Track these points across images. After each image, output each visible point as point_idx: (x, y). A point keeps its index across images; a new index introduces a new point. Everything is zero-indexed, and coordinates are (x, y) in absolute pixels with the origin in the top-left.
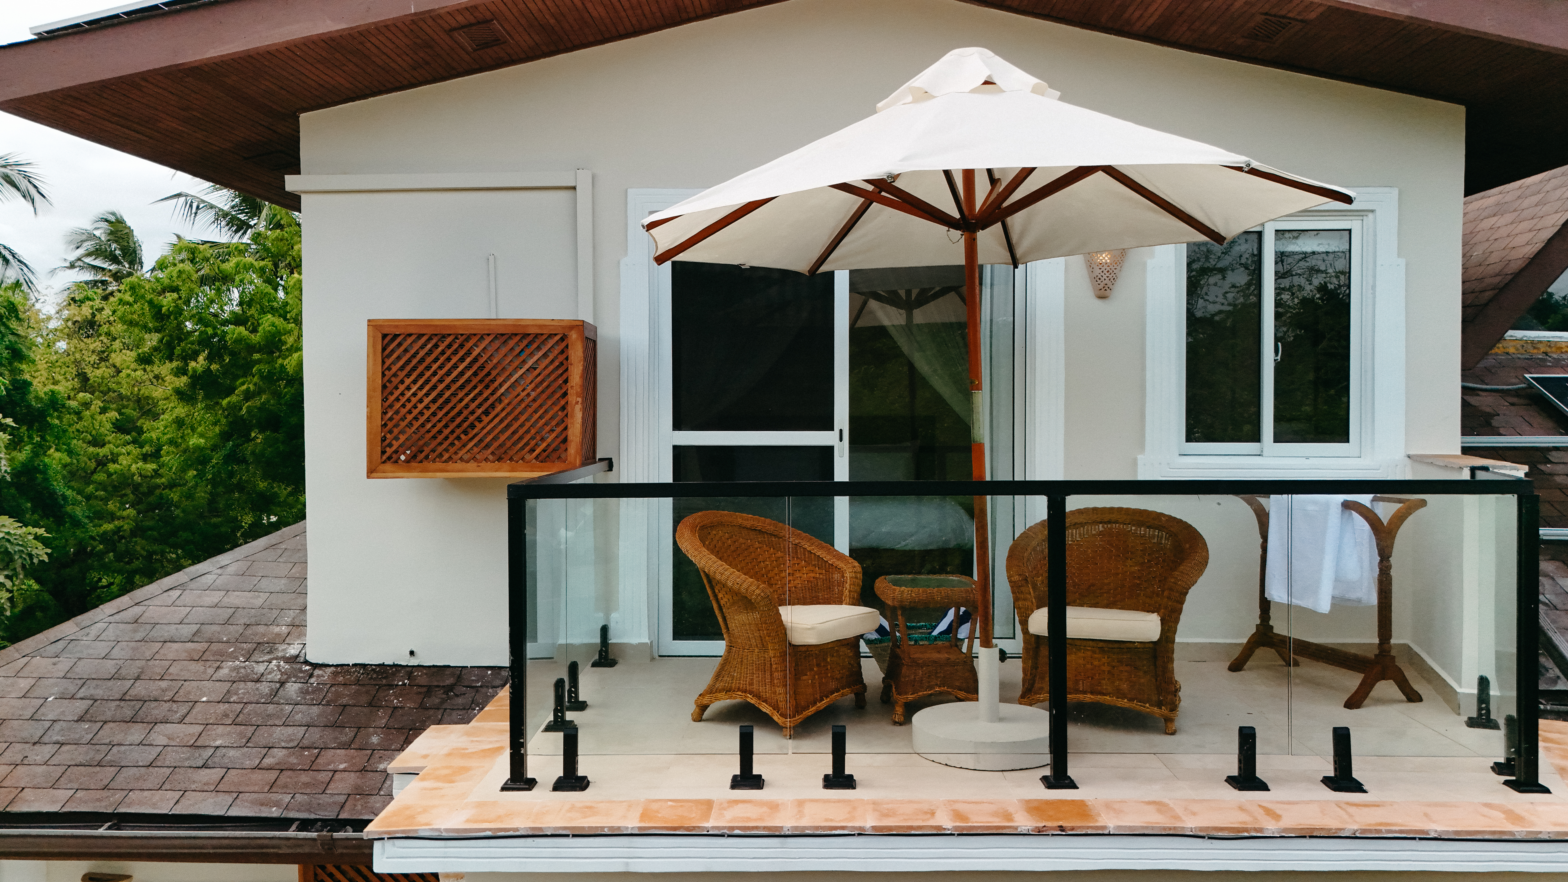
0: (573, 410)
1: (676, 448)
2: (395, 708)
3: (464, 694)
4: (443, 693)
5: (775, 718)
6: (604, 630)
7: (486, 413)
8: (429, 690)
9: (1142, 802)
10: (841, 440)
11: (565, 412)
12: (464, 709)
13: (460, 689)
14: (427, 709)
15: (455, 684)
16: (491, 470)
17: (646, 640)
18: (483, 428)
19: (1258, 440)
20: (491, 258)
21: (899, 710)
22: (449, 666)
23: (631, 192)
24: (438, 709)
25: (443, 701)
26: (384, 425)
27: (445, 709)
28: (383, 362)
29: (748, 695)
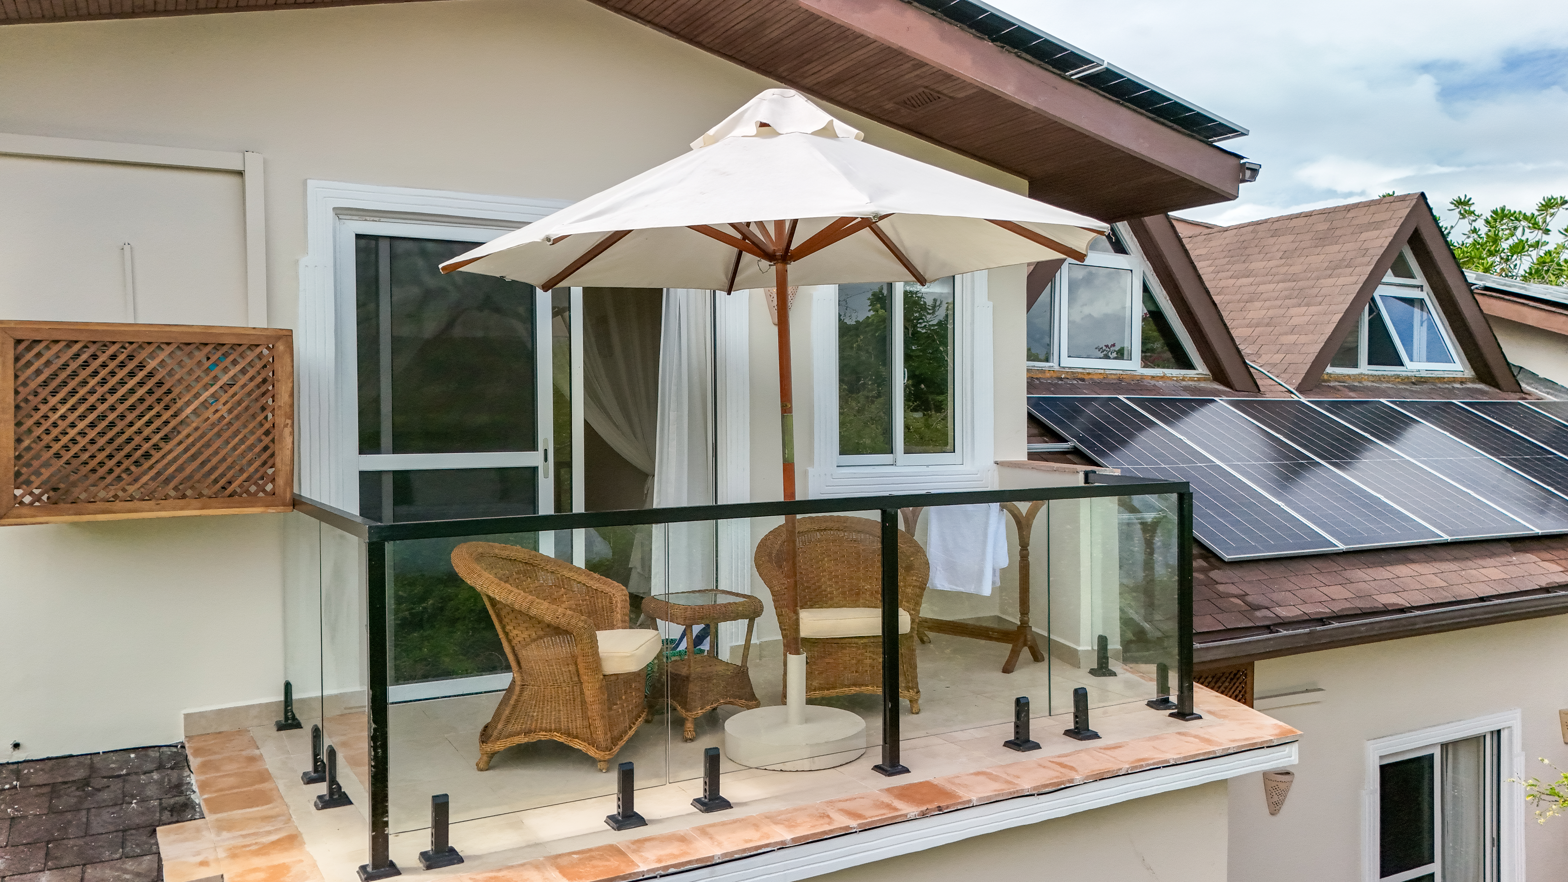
0: (281, 435)
1: (362, 474)
2: (13, 818)
3: (108, 787)
4: (77, 789)
5: (591, 753)
6: (288, 687)
7: (166, 438)
8: (54, 790)
9: (972, 774)
10: (546, 460)
11: (270, 437)
12: (115, 805)
13: (98, 782)
14: (62, 812)
15: (90, 777)
16: (174, 509)
18: (163, 457)
19: (891, 451)
20: (127, 248)
21: (690, 726)
22: (71, 756)
23: (310, 183)
24: (79, 810)
25: (81, 800)
26: (18, 457)
27: (89, 810)
28: (16, 377)
29: (555, 733)
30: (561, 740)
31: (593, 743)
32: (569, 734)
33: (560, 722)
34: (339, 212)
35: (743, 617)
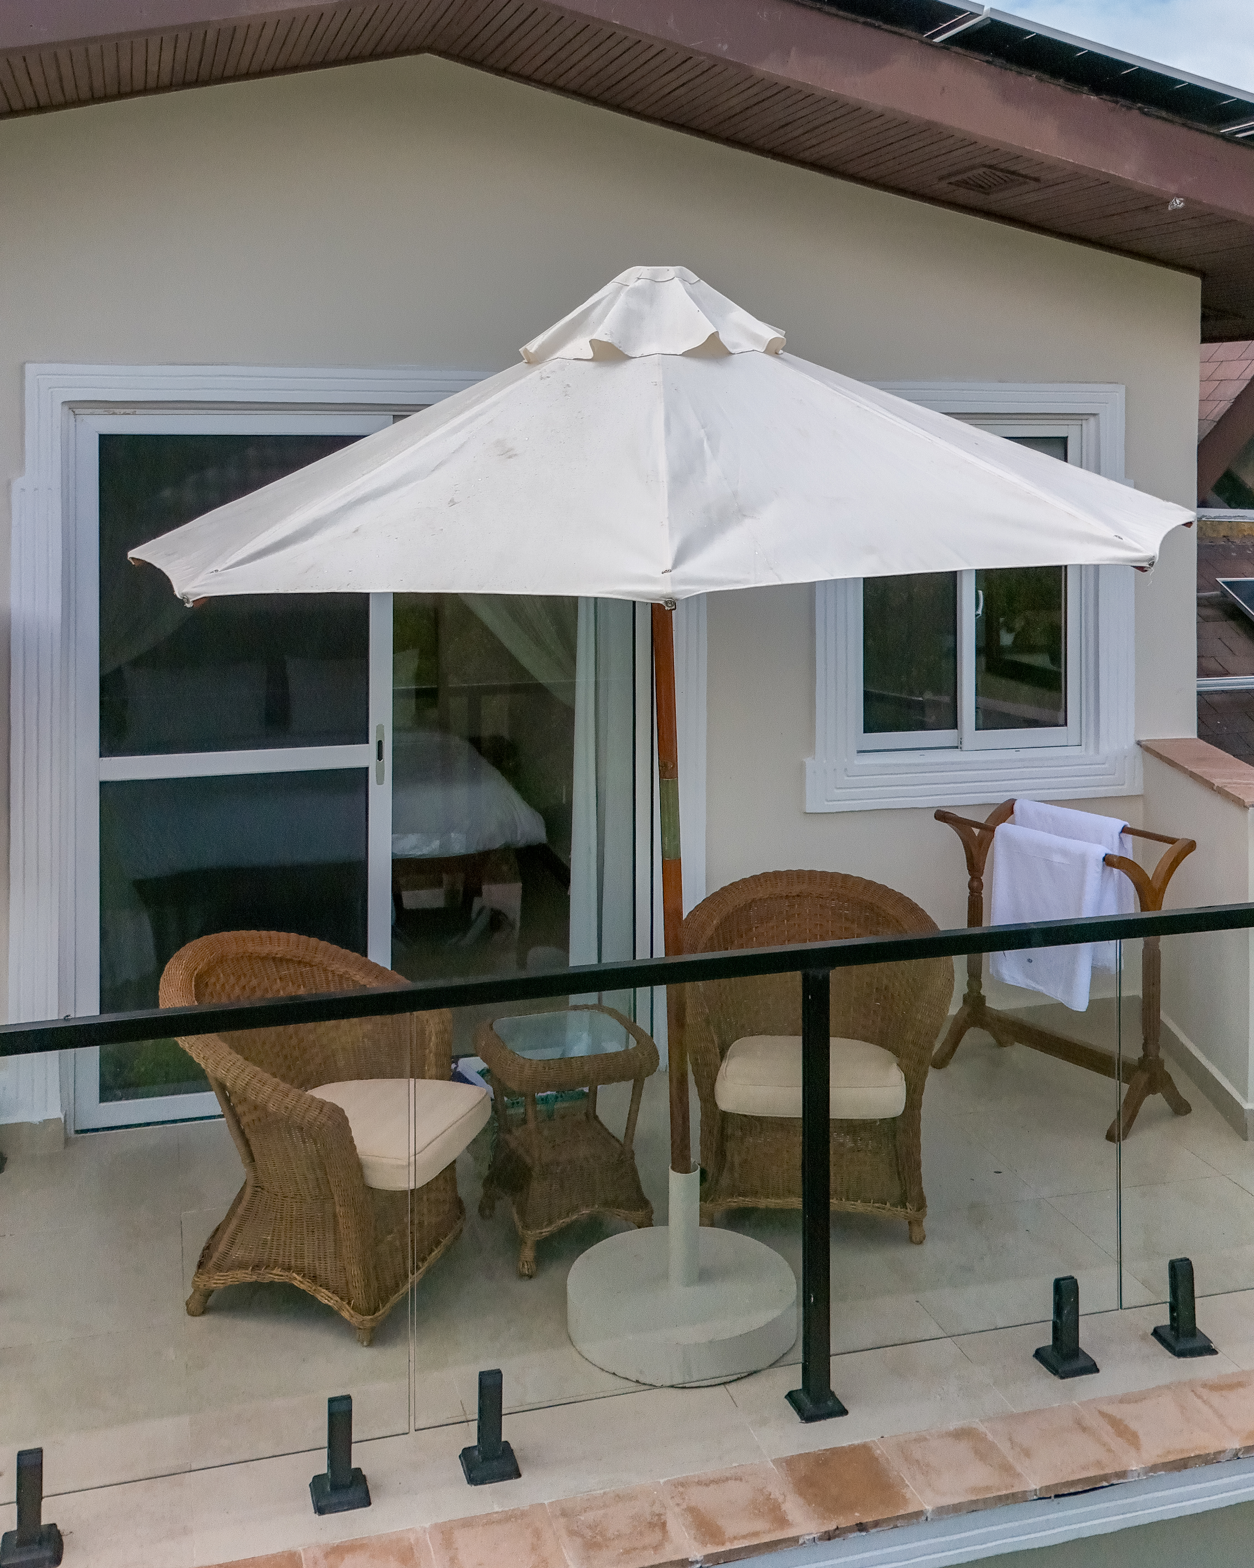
1: (103, 786)
5: (345, 1314)
9: (948, 1435)
10: (380, 756)
17: (56, 1113)
19: (954, 725)
21: (528, 1253)
23: (29, 367)
29: (295, 1275)
30: (302, 1287)
31: (346, 1297)
32: (314, 1278)
33: (302, 1257)
34: (72, 405)
35: (623, 1078)
